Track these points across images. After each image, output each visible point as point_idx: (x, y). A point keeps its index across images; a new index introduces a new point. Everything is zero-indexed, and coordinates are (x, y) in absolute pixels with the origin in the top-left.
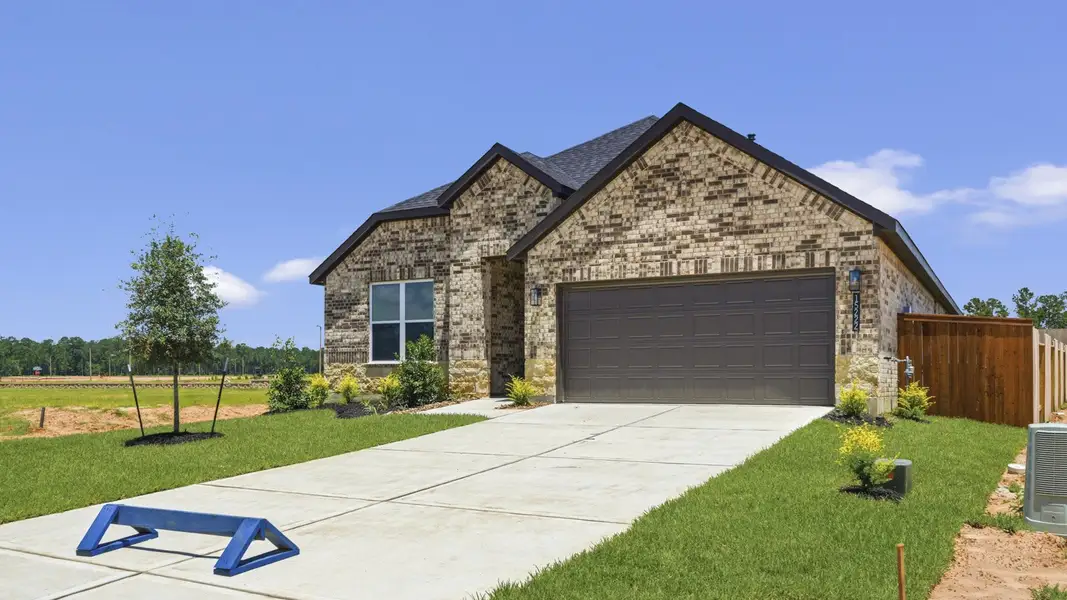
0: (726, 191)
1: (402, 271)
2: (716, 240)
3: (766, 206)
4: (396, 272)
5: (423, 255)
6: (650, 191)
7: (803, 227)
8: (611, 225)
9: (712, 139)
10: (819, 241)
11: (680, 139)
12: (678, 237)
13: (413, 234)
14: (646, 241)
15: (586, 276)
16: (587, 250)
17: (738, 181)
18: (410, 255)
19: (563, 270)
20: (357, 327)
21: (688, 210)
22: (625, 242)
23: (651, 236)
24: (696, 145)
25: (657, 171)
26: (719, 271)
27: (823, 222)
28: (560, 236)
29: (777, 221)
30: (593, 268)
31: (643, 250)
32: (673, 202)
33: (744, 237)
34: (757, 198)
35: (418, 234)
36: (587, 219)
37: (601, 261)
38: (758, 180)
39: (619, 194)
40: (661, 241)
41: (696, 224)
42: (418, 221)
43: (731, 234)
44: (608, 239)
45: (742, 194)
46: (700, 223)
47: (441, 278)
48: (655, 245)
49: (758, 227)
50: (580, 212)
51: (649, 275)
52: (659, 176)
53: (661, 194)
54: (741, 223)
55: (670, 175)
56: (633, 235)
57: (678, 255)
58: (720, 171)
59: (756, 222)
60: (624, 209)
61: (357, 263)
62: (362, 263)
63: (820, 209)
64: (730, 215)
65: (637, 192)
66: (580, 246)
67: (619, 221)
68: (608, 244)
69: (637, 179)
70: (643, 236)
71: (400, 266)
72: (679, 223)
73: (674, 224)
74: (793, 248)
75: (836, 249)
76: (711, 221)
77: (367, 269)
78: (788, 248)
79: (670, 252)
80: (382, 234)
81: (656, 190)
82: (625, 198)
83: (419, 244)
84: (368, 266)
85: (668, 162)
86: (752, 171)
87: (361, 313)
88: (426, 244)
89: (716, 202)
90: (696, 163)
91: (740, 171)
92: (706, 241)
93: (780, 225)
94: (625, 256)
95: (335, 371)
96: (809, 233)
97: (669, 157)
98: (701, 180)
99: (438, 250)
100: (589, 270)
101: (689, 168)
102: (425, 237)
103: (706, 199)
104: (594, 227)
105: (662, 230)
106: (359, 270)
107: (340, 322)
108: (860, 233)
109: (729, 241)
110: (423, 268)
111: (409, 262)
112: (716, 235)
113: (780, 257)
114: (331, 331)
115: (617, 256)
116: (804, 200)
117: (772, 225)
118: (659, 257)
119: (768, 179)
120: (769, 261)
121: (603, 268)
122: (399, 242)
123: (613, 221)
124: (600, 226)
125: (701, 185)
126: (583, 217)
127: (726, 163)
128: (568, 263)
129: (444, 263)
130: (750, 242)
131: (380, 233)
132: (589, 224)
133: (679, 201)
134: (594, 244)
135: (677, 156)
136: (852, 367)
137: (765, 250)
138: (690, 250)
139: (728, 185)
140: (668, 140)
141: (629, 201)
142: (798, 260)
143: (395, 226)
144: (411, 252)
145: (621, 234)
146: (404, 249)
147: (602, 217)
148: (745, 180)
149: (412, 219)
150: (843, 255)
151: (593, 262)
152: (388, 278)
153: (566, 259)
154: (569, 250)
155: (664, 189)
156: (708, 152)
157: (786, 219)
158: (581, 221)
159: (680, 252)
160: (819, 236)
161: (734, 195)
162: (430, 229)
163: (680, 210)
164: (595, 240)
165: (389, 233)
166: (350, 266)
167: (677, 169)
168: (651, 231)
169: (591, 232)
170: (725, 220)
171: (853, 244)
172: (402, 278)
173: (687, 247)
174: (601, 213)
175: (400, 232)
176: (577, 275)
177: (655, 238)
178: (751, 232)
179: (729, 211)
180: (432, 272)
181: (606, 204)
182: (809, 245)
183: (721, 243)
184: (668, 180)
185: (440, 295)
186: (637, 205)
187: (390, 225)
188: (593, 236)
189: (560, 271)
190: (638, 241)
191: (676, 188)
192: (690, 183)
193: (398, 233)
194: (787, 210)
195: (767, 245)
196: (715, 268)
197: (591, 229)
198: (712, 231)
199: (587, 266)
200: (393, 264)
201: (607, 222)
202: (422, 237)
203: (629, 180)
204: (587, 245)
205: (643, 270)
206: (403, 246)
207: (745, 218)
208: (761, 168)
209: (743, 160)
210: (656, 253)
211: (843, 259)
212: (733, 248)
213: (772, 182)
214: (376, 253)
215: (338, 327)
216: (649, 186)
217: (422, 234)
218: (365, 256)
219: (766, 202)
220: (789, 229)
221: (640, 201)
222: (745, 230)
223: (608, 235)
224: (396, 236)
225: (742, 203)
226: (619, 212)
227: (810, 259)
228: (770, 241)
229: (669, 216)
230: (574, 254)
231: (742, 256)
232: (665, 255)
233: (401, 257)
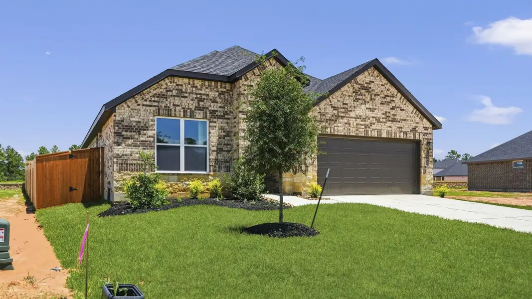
0: (387, 102)
1: (184, 112)
2: (385, 123)
3: (401, 111)
4: (180, 111)
5: (201, 103)
6: (359, 95)
7: (412, 123)
8: (343, 108)
9: (382, 78)
10: (417, 129)
11: (371, 74)
12: (371, 119)
13: (194, 89)
14: (358, 118)
15: (332, 131)
16: (333, 118)
17: (392, 99)
18: (192, 102)
19: (322, 127)
20: (147, 146)
21: (374, 107)
22: (349, 118)
23: (360, 116)
24: (377, 79)
25: (362, 87)
26: (386, 137)
27: (418, 121)
28: (320, 109)
29: (404, 118)
30: (336, 128)
31: (357, 122)
32: (368, 102)
33: (394, 123)
34: (398, 107)
35: (198, 89)
36: (333, 103)
37: (339, 125)
38: (398, 100)
39: (347, 93)
40: (364, 120)
41: (377, 114)
42: (198, 81)
43: (389, 121)
44: (342, 115)
45: (393, 104)
46: (379, 114)
47: (214, 120)
48: (362, 121)
49: (398, 120)
50: (329, 99)
51: (360, 135)
52: (363, 89)
53: (364, 98)
54: (392, 117)
55: (367, 89)
56: (352, 114)
57: (371, 127)
58: (386, 93)
59: (398, 117)
60: (349, 101)
61: (146, 100)
62: (150, 101)
63: (417, 116)
64: (389, 113)
65: (354, 94)
66: (329, 116)
67: (346, 106)
68: (342, 117)
69: (354, 88)
70: (357, 116)
71: (184, 108)
72: (371, 112)
73: (369, 112)
74: (409, 131)
75: (421, 133)
76: (383, 114)
77: (155, 106)
78: (408, 130)
79: (368, 125)
80: (169, 84)
81: (362, 95)
82: (349, 96)
83: (199, 96)
84: (156, 104)
85: (366, 83)
86: (396, 95)
87: (150, 137)
88: (203, 97)
89: (384, 106)
90: (377, 87)
91: (392, 94)
92: (381, 122)
93: (405, 120)
94: (349, 124)
95: (125, 177)
96: (415, 125)
97: (367, 81)
98: (378, 95)
99: (212, 102)
100: (334, 128)
101: (374, 88)
102: (203, 92)
103: (381, 104)
104: (336, 107)
105: (365, 114)
106: (147, 105)
107: (130, 142)
108: (428, 128)
109: (389, 124)
110: (202, 112)
111: (191, 107)
112: (384, 120)
113: (405, 133)
114: (120, 147)
115: (346, 124)
116: (413, 111)
117: (403, 120)
118: (363, 127)
119: (402, 100)
120: (402, 134)
121: (340, 128)
122: (183, 92)
123: (344, 106)
124: (338, 108)
125: (379, 97)
126: (331, 102)
127: (388, 90)
128: (324, 124)
129: (217, 111)
130: (396, 125)
131: (167, 83)
132: (333, 106)
133: (371, 102)
134: (336, 116)
135: (370, 81)
136: (427, 179)
137: (401, 130)
138: (375, 125)
139: (388, 99)
140: (366, 73)
141: (351, 98)
142: (411, 135)
143: (181, 81)
144: (192, 100)
145: (347, 113)
146: (186, 97)
147: (339, 103)
148: (394, 99)
149: (194, 78)
150: (424, 135)
151: (336, 125)
152: (173, 115)
153: (323, 122)
154: (324, 117)
155: (365, 95)
156: (381, 83)
157: (408, 118)
158: (330, 103)
159: (371, 126)
160: (417, 127)
161: (390, 104)
162: (206, 88)
163: (371, 107)
164: (336, 114)
165: (175, 84)
166: (139, 102)
167: (370, 88)
168: (360, 114)
169: (334, 110)
170: (388, 115)
171: (426, 132)
172: (184, 116)
173: (374, 124)
174: (339, 101)
175: (184, 85)
176: (328, 130)
177: (362, 118)
178: (396, 121)
179: (389, 111)
180: (208, 115)
181: (341, 97)
182: (414, 130)
183: (386, 124)
184: (367, 92)
185: (214, 131)
186: (354, 101)
187: (176, 80)
188: (335, 112)
189: (320, 127)
190: (355, 118)
191: (369, 96)
192: (375, 95)
193: (182, 85)
194: (407, 114)
195: (401, 128)
196: (384, 135)
197: (335, 108)
198: (383, 118)
199: (333, 126)
200: (178, 106)
201: (342, 106)
202: (200, 92)
203: (351, 88)
204: (333, 116)
205: (357, 132)
206: (186, 95)
207: (394, 115)
208: (399, 95)
209: (393, 90)
210: (362, 125)
211: (424, 137)
212: (390, 127)
213: (403, 102)
214: (164, 97)
215: (128, 145)
216: (359, 92)
217: (201, 90)
218: (154, 96)
219: (401, 110)
220: (408, 122)
221: (356, 99)
222: (394, 120)
223: (342, 112)
224: (180, 87)
225: (393, 108)
226: (347, 102)
227: (415, 135)
228: (402, 126)
229: (367, 109)
230: (326, 119)
231: (393, 131)
232: (366, 126)
233: (184, 102)
